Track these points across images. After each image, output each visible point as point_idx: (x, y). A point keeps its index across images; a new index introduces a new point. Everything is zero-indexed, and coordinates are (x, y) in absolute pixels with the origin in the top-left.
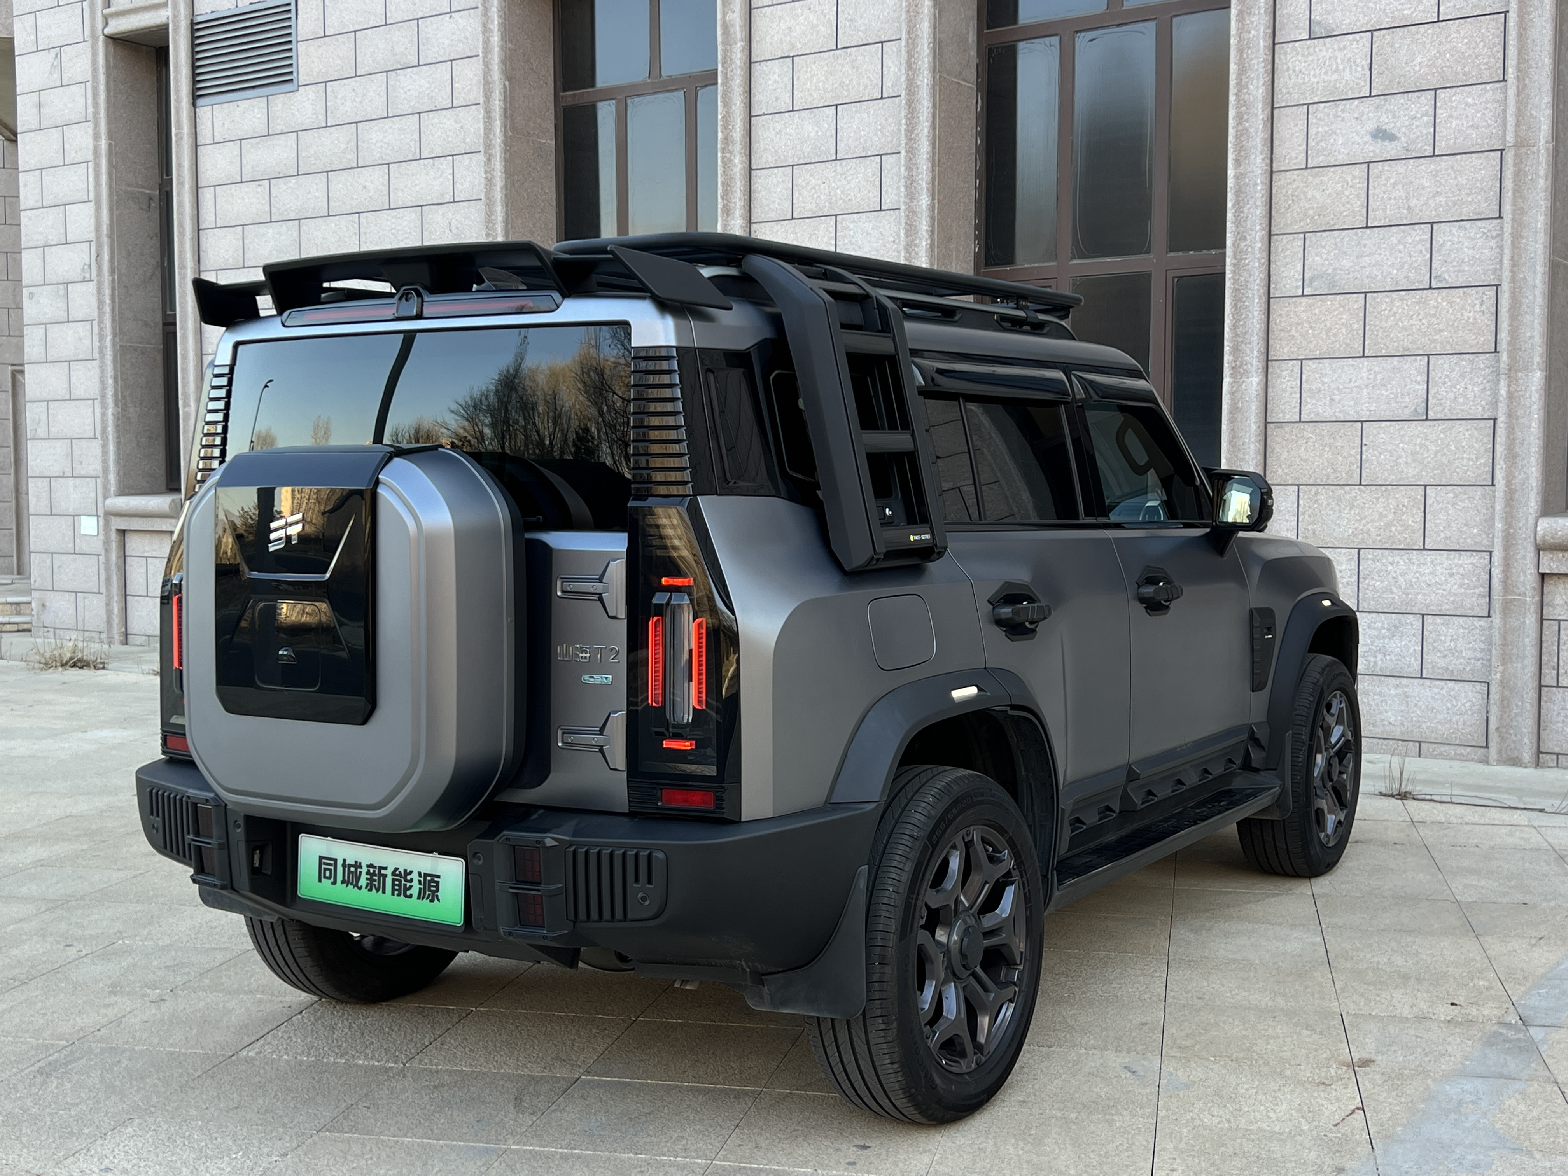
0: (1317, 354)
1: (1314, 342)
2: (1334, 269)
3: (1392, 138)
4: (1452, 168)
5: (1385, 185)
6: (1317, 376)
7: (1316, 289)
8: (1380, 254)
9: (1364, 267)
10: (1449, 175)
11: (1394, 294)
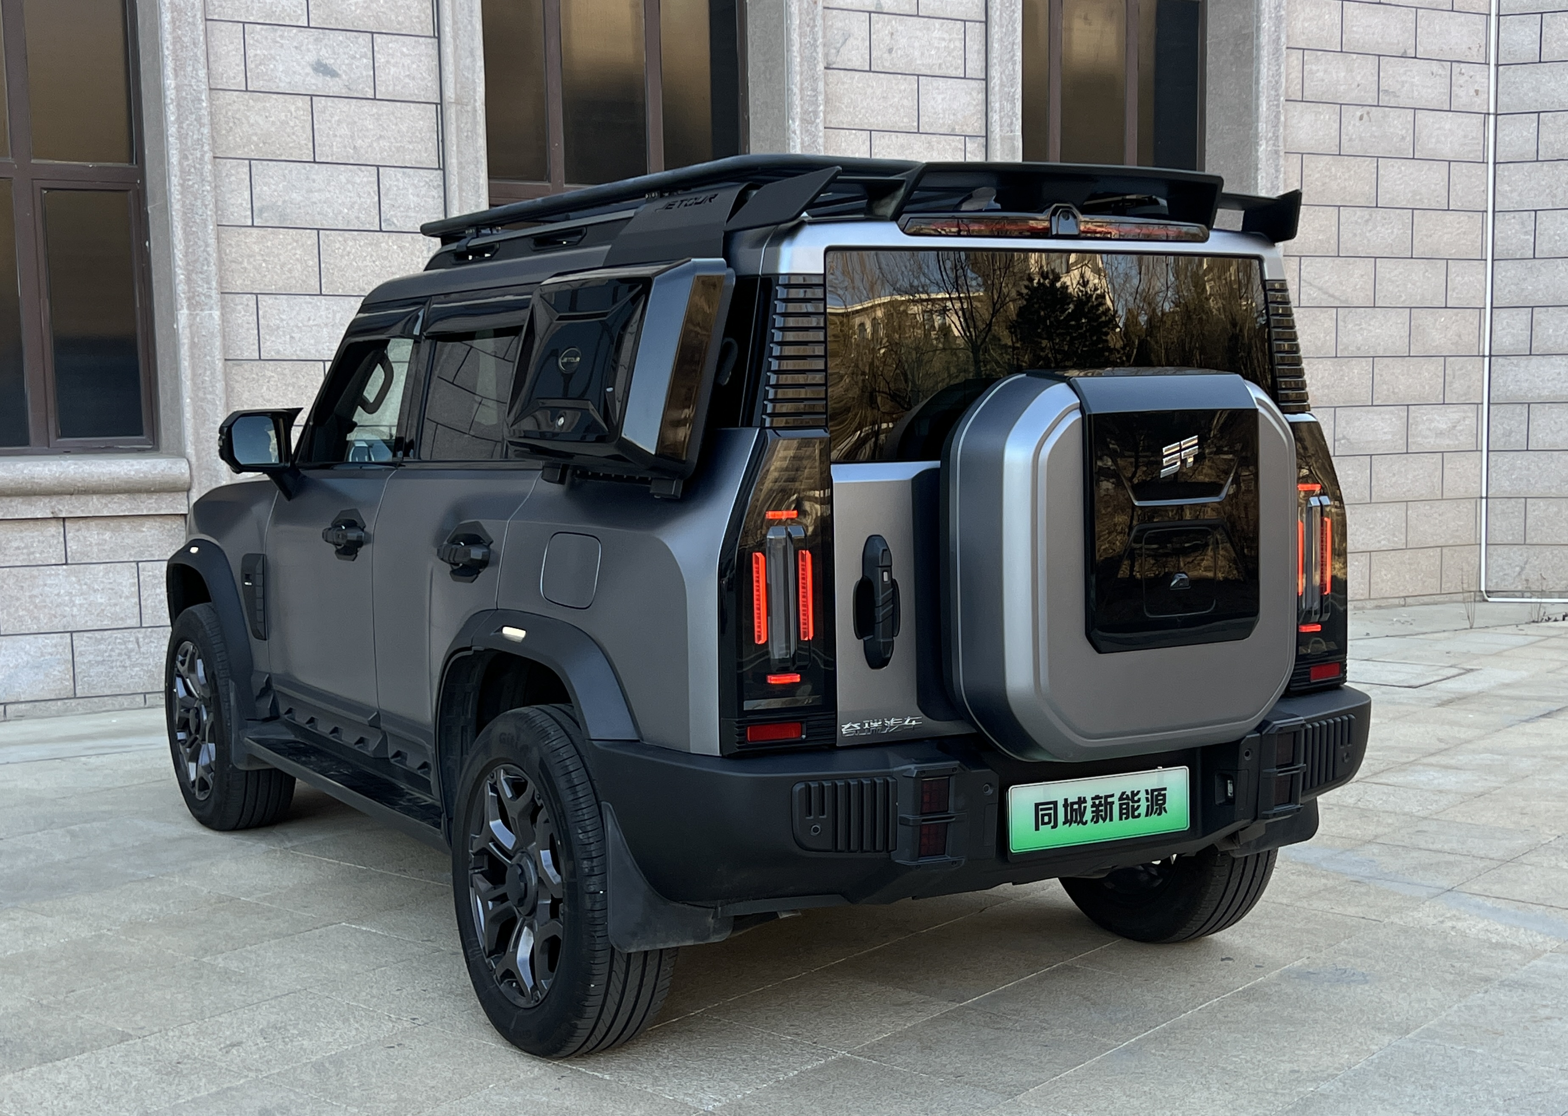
0: (273, 289)
1: (269, 276)
2: (284, 202)
3: (333, 74)
4: (393, 113)
5: (330, 121)
6: (275, 312)
7: (267, 221)
8: (329, 191)
9: (315, 203)
10: (390, 121)
11: (347, 234)
